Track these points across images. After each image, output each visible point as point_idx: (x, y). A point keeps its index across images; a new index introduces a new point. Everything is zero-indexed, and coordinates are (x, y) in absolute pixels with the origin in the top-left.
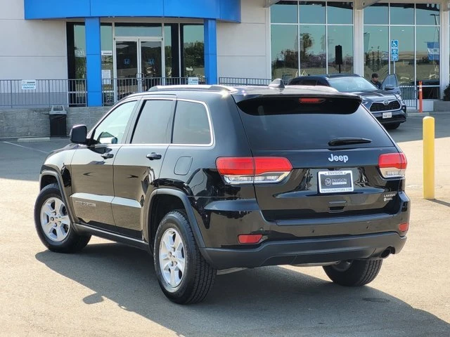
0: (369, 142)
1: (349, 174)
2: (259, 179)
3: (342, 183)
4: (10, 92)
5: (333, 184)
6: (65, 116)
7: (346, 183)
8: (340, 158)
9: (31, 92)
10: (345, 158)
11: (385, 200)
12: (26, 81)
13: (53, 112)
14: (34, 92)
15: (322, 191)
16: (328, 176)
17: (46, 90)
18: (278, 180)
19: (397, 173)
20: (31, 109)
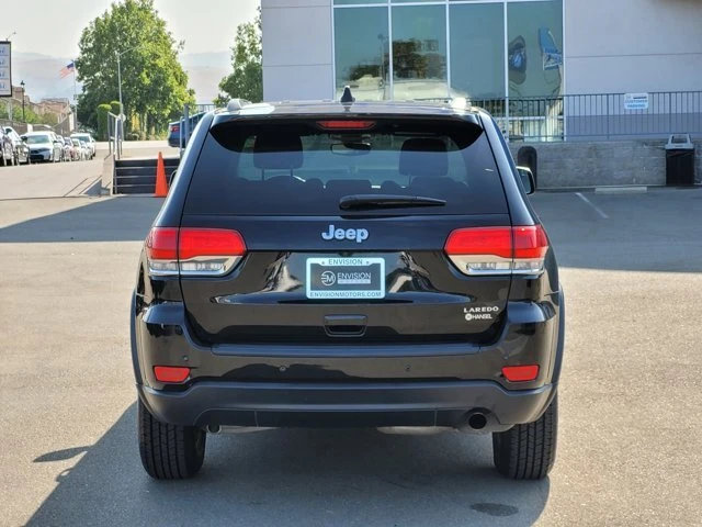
0: (442, 204)
1: (378, 265)
2: (189, 268)
3: (359, 282)
4: (605, 113)
5: (339, 282)
6: (691, 152)
7: (369, 282)
8: (350, 234)
9: (639, 113)
10: (360, 235)
11: (469, 317)
12: (632, 95)
13: (671, 146)
14: (645, 113)
15: (310, 294)
16: (328, 268)
17: (663, 109)
18: (222, 272)
19: (507, 266)
20: (638, 141)
